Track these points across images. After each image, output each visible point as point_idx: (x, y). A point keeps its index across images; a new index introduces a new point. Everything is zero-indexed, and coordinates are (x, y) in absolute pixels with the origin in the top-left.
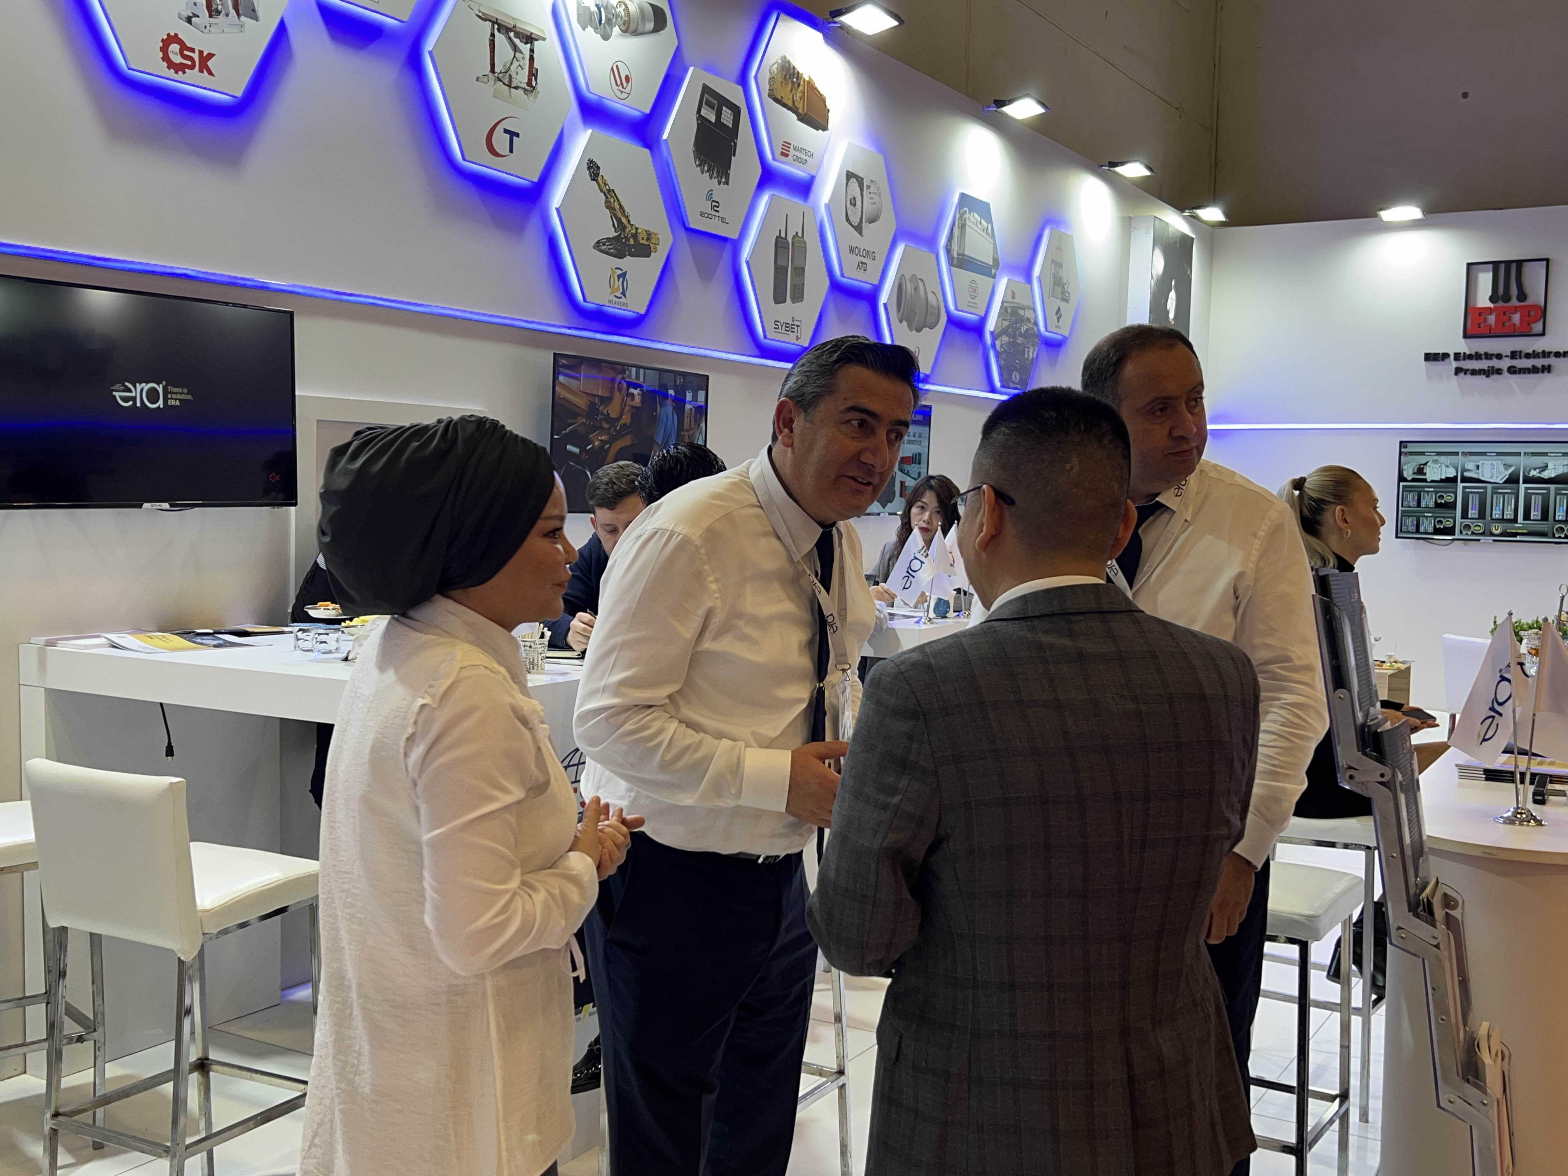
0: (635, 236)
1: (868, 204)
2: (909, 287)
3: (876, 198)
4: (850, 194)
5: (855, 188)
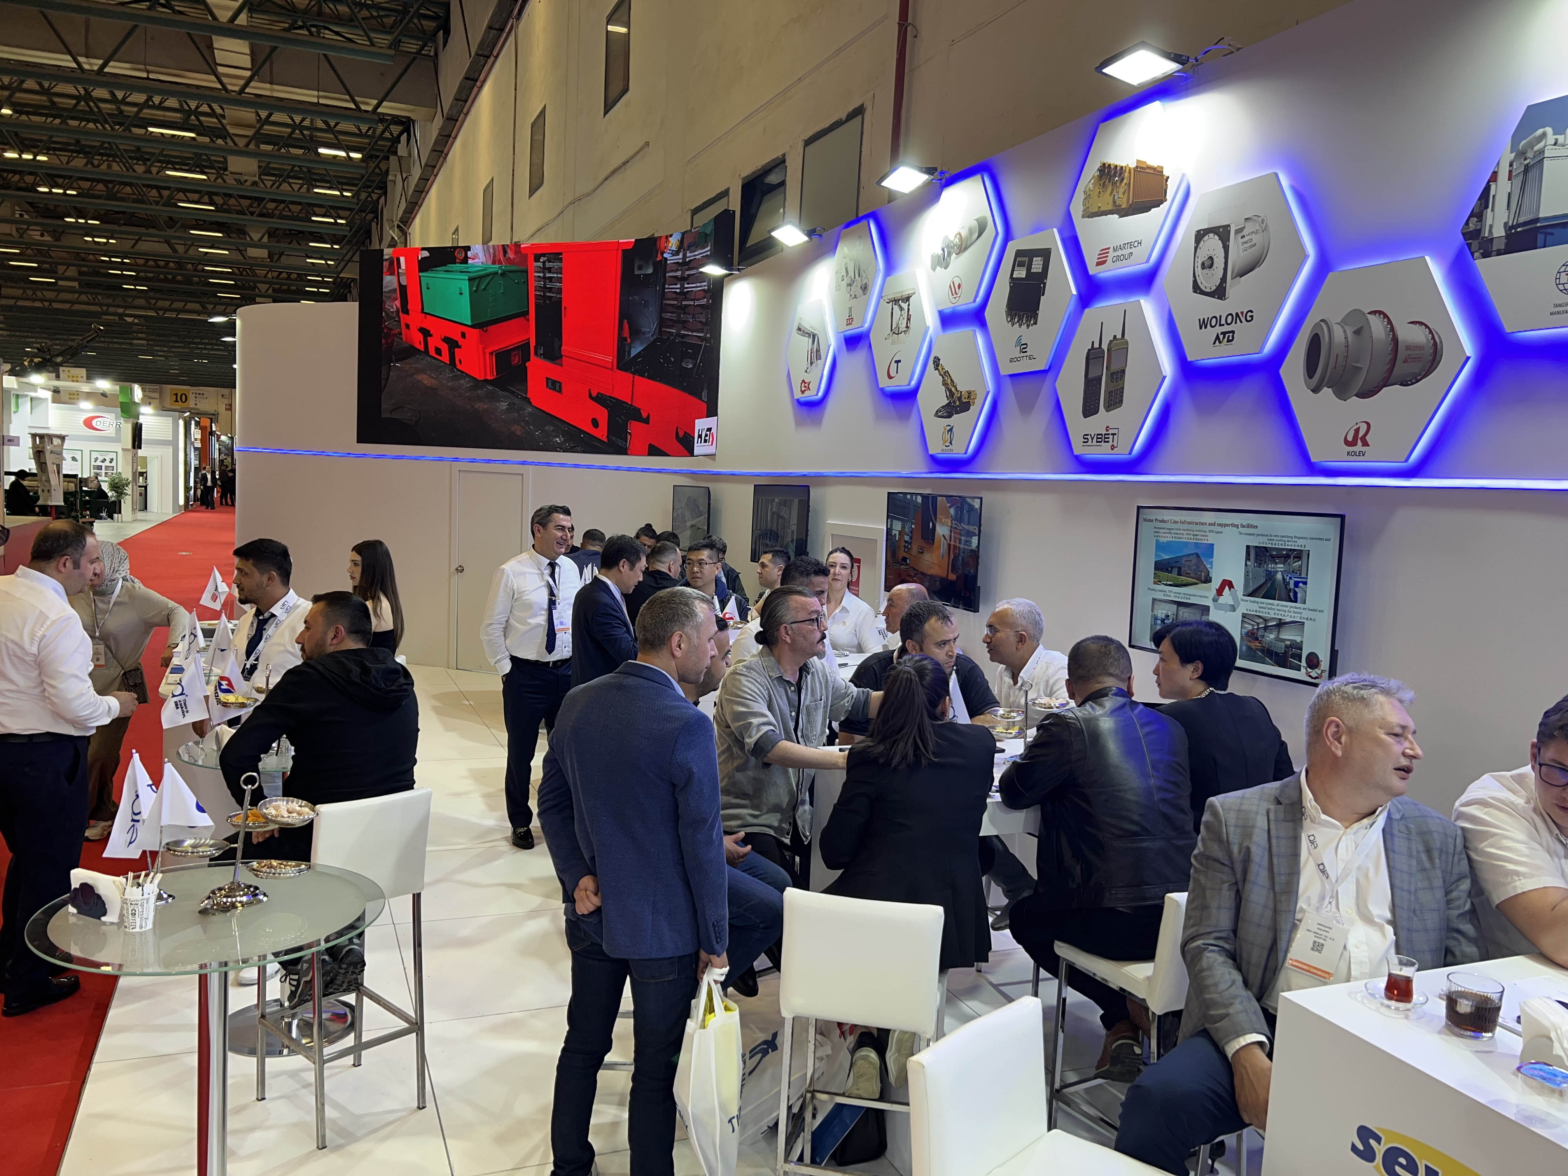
0: (960, 398)
1: (1238, 253)
2: (1339, 334)
3: (1256, 238)
4: (1202, 257)
5: (1213, 244)
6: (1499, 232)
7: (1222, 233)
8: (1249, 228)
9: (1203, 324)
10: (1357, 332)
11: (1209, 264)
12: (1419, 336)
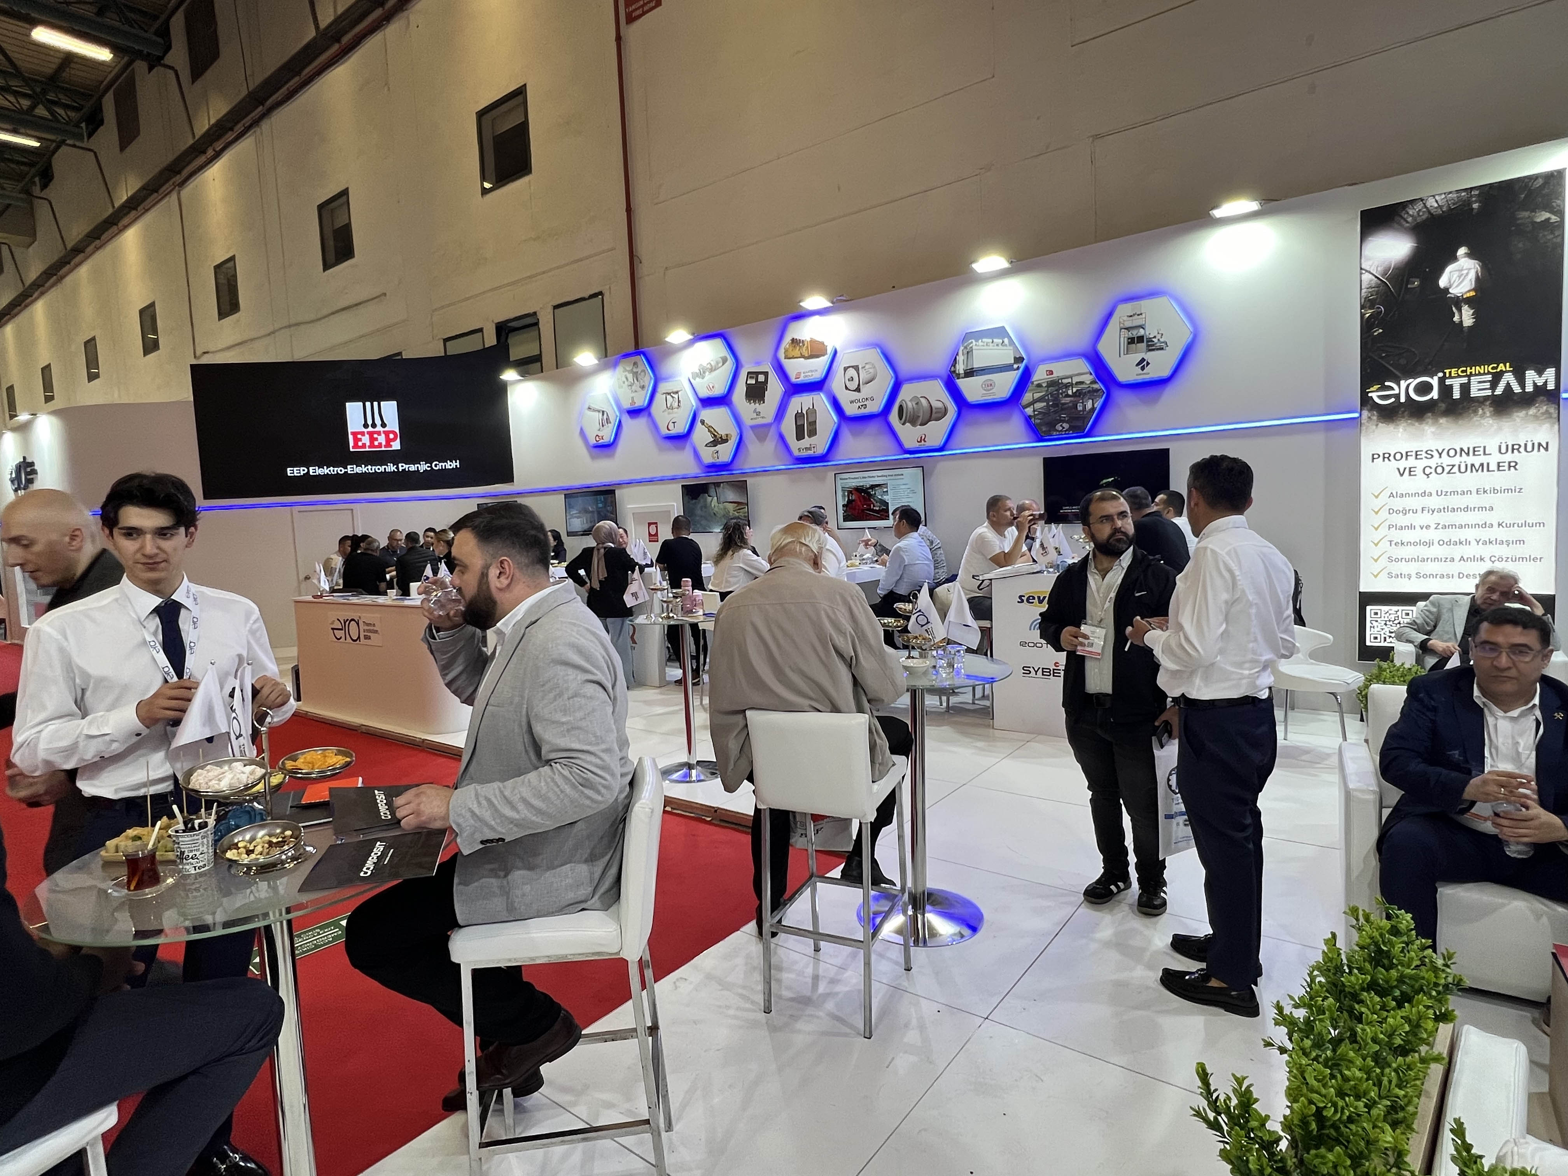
1: (864, 376)
2: (910, 404)
3: (871, 370)
4: (848, 376)
5: (852, 372)
6: (962, 372)
7: (856, 368)
8: (867, 366)
9: (852, 402)
10: (917, 404)
11: (852, 379)
12: (940, 405)
